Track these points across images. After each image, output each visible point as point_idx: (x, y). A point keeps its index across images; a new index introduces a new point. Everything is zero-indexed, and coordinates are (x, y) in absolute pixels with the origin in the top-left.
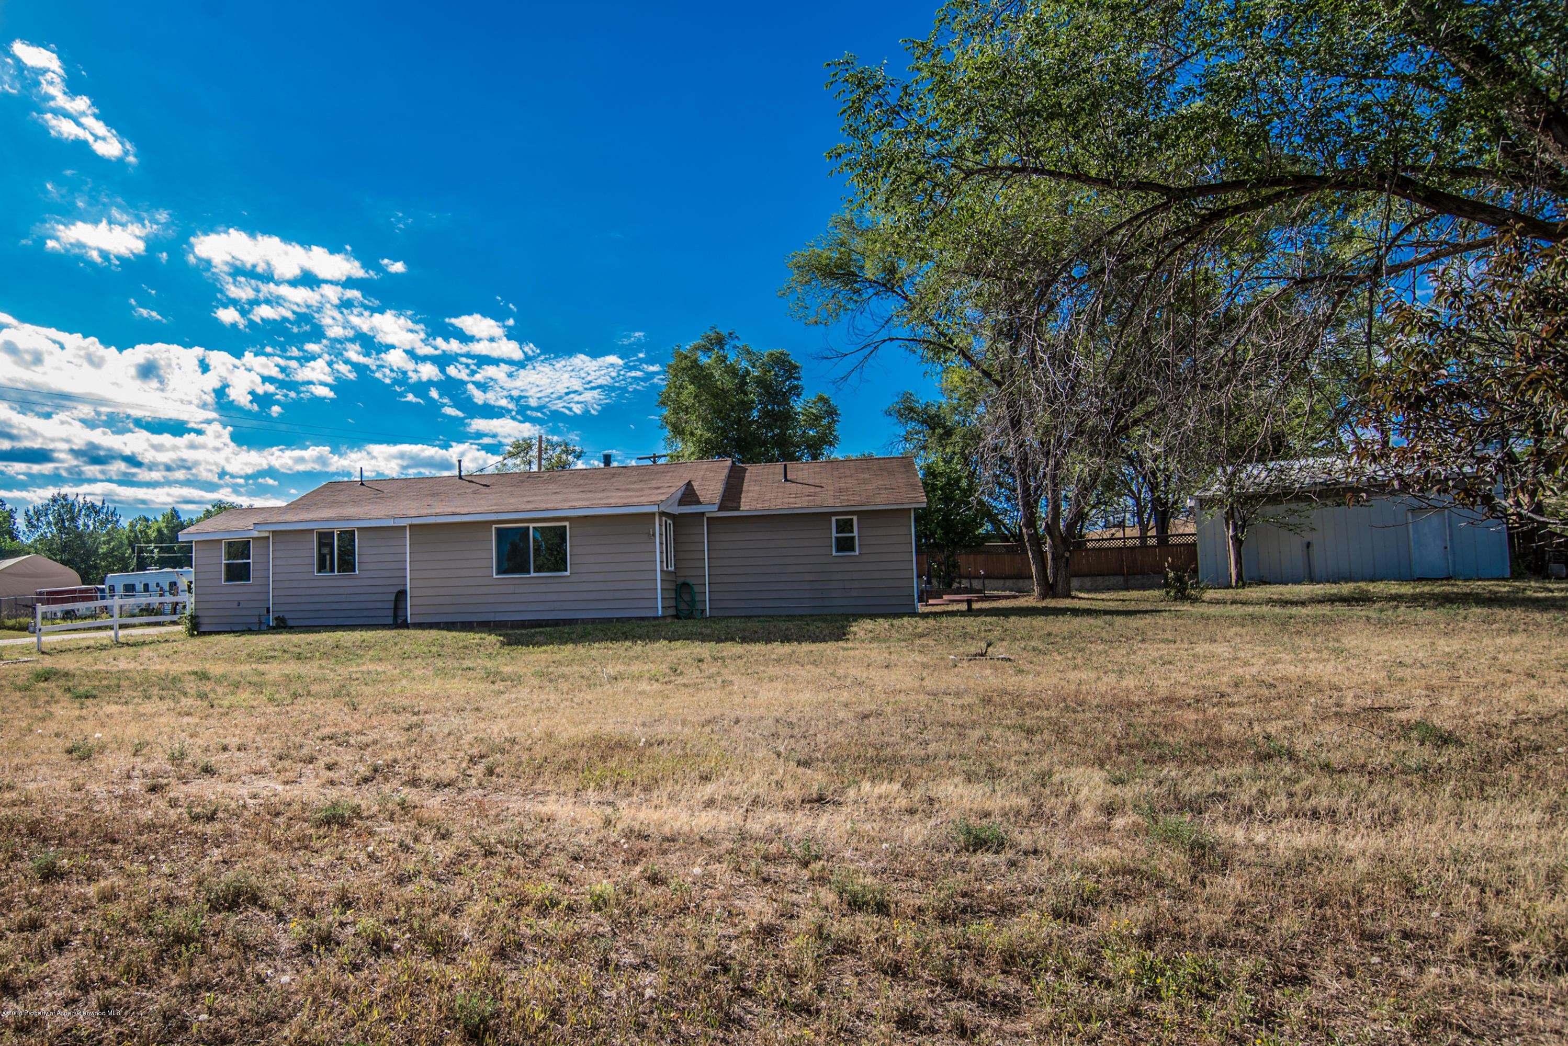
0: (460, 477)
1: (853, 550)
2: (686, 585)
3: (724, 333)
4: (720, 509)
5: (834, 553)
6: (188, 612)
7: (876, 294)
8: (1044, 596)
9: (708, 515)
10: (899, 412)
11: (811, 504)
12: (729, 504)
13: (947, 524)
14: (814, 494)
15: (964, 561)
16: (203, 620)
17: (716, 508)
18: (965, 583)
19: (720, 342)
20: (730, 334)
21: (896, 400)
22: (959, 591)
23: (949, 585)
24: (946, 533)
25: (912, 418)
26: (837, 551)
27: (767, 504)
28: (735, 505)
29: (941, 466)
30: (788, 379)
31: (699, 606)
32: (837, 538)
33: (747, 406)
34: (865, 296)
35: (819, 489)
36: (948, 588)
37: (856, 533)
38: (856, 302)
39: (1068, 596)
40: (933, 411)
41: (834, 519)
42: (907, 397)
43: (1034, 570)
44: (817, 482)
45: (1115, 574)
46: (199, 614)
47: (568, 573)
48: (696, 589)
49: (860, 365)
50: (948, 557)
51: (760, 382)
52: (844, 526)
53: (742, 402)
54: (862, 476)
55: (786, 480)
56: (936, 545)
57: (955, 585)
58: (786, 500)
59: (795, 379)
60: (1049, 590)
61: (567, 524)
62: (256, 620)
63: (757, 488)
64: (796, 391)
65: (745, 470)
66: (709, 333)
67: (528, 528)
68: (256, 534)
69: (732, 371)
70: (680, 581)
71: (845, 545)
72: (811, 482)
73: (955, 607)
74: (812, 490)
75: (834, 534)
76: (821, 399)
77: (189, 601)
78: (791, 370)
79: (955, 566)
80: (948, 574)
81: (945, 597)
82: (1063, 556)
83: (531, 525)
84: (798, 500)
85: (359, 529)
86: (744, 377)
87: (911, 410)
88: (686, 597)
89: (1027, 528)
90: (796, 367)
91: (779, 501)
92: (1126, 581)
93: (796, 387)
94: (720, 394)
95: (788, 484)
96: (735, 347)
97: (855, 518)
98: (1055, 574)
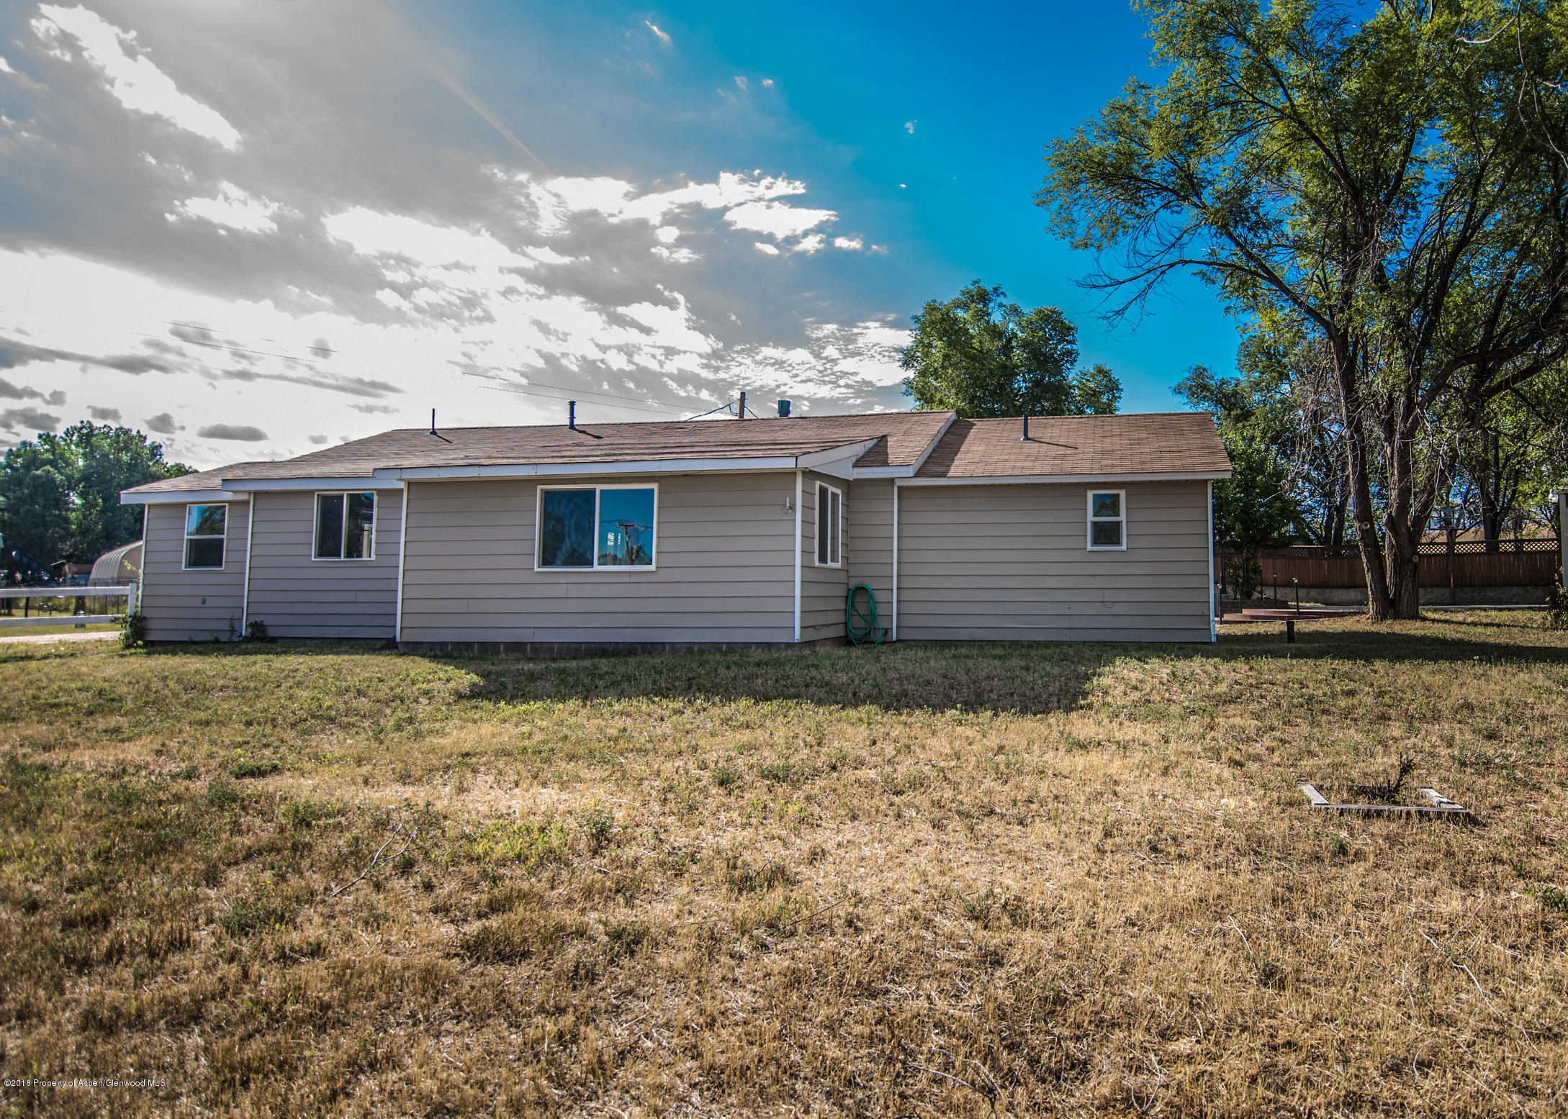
0: (572, 426)
1: (1118, 542)
2: (861, 589)
3: (989, 288)
4: (917, 475)
5: (1089, 547)
6: (129, 610)
7: (1165, 207)
8: (1382, 616)
9: (898, 483)
10: (1190, 389)
11: (1056, 471)
12: (935, 468)
13: (1247, 519)
14: (1064, 457)
15: (1269, 567)
16: (152, 624)
17: (910, 472)
18: (1269, 593)
19: (983, 297)
20: (996, 289)
21: (1187, 375)
22: (1260, 604)
23: (1249, 595)
24: (1246, 529)
25: (1205, 397)
26: (1095, 542)
27: (990, 469)
28: (942, 469)
29: (1241, 446)
30: (1059, 342)
31: (882, 624)
32: (1094, 523)
33: (1009, 372)
34: (1152, 209)
35: (1070, 451)
36: (1247, 598)
37: (1123, 517)
38: (1138, 217)
39: (1415, 616)
40: (1229, 389)
41: (1090, 494)
42: (1200, 372)
43: (1368, 579)
44: (1071, 441)
45: (1438, 586)
46: (148, 614)
47: (652, 567)
48: (880, 596)
49: (1142, 295)
50: (1248, 560)
51: (1025, 345)
52: (1107, 505)
53: (1004, 367)
54: (1136, 435)
55: (1027, 438)
56: (1233, 544)
57: (1256, 595)
58: (1019, 464)
59: (1069, 342)
60: (1389, 608)
61: (655, 486)
62: (226, 626)
63: (982, 448)
64: (1071, 356)
65: (972, 425)
66: (971, 287)
67: (594, 491)
68: (229, 496)
69: (995, 332)
70: (854, 583)
71: (1107, 534)
72: (1062, 441)
73: (1261, 628)
74: (1062, 451)
75: (1090, 518)
76: (1100, 371)
77: (133, 594)
78: (1065, 331)
79: (1256, 570)
80: (1247, 581)
81: (1245, 612)
82: (1410, 561)
83: (599, 488)
84: (1038, 464)
85: (380, 491)
86: (1009, 340)
87: (1204, 387)
88: (862, 609)
89: (1361, 521)
90: (1070, 329)
91: (1009, 465)
92: (1453, 594)
93: (1069, 353)
94: (979, 357)
95: (1029, 444)
96: (1001, 305)
97: (1122, 493)
98: (1398, 586)
